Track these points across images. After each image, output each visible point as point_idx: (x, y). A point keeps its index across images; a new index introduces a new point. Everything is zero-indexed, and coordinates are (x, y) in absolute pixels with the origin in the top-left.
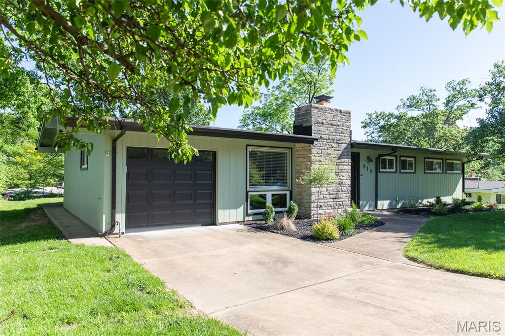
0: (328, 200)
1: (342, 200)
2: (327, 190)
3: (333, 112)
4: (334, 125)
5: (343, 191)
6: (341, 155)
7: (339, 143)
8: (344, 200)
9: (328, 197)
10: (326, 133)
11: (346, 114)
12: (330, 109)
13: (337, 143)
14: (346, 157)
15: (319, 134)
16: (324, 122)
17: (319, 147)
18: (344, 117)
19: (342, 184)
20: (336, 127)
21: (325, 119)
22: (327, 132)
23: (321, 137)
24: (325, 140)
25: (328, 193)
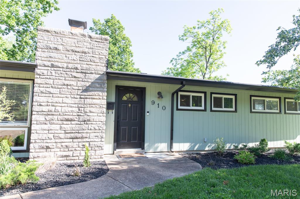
0: (62, 140)
1: (89, 140)
2: (61, 128)
3: (76, 37)
4: (78, 52)
5: (91, 129)
6: (89, 86)
7: (85, 73)
8: (92, 140)
9: (62, 136)
10: (62, 61)
11: (100, 41)
12: (72, 33)
13: (82, 73)
14: (99, 89)
15: (50, 61)
16: (60, 47)
17: (48, 77)
18: (97, 43)
19: (89, 121)
20: (81, 54)
21: (62, 44)
22: (66, 60)
23: (52, 64)
24: (61, 69)
25: (63, 132)
